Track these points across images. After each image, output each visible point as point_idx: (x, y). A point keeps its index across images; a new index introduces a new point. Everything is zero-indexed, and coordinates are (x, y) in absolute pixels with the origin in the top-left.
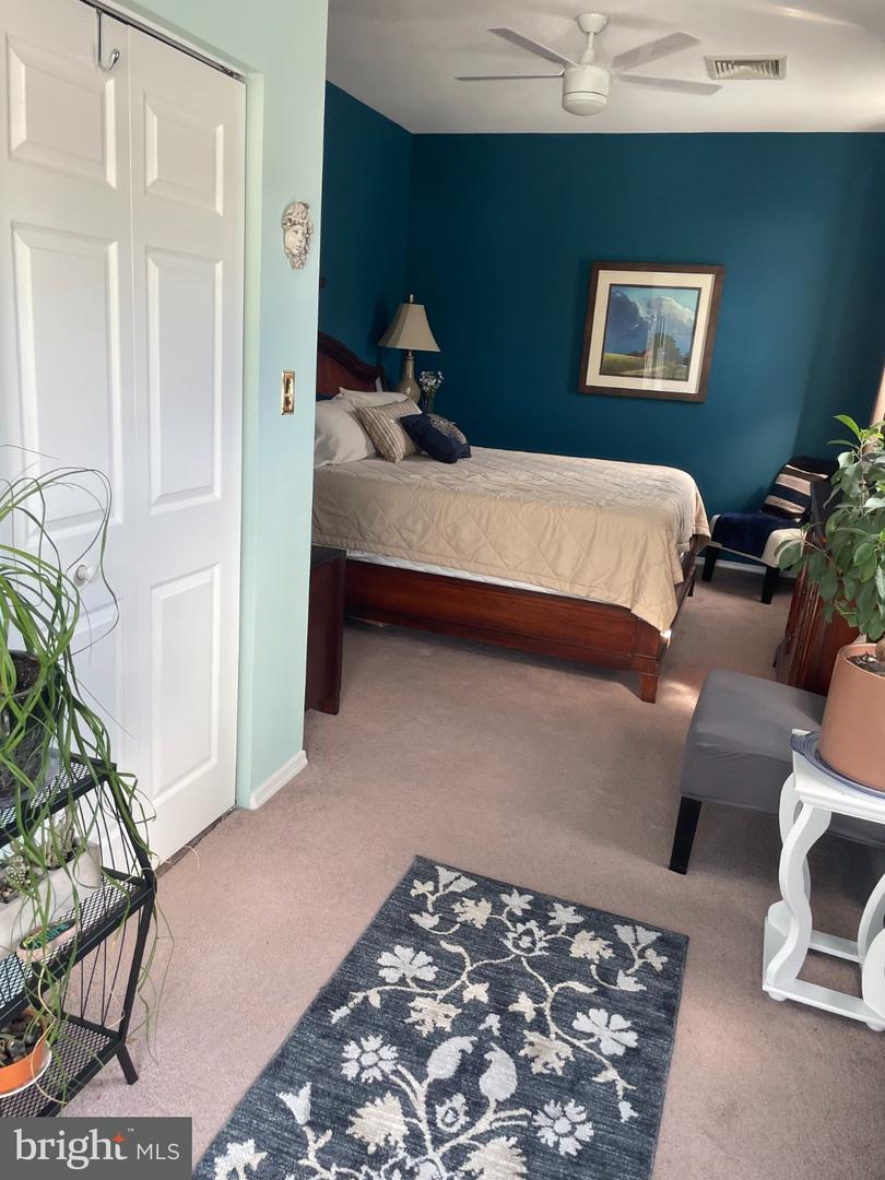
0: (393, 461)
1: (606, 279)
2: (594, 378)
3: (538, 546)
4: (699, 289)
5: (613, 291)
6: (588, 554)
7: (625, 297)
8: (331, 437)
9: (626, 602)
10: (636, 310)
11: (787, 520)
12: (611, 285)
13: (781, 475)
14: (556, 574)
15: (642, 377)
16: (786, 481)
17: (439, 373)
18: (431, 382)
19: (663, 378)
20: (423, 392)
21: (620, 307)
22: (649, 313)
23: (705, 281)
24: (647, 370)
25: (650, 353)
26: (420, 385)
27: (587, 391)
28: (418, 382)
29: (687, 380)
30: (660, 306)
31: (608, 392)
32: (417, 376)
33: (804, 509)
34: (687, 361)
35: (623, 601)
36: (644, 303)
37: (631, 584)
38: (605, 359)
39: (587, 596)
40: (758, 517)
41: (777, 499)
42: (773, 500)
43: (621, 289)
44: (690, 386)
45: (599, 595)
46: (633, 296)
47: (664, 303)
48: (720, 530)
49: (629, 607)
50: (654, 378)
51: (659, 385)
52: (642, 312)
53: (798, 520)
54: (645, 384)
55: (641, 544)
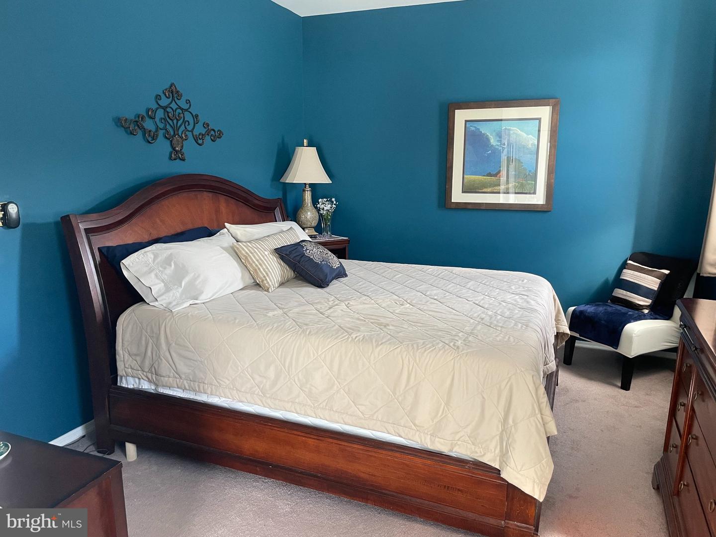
0: (267, 290)
1: (461, 116)
2: (458, 196)
3: (394, 393)
4: (539, 119)
5: (467, 125)
6: (447, 404)
7: (479, 129)
8: (199, 276)
9: (494, 461)
10: (488, 140)
11: (636, 313)
12: (466, 121)
13: (625, 271)
14: (415, 425)
15: (499, 193)
16: (629, 275)
17: (333, 199)
18: (326, 207)
19: (516, 193)
20: (321, 215)
21: (474, 138)
22: (500, 141)
23: (544, 113)
24: (502, 188)
25: (504, 173)
26: (318, 210)
27: (453, 206)
28: (316, 208)
29: (534, 193)
30: (509, 135)
31: (470, 207)
32: (315, 202)
33: (650, 301)
34: (534, 178)
35: (490, 459)
36: (494, 134)
37: (498, 438)
38: (465, 180)
39: (451, 451)
40: (609, 309)
41: (624, 292)
42: (620, 293)
43: (476, 124)
44: (538, 198)
45: (463, 450)
46: (484, 129)
47: (511, 132)
48: (576, 321)
49: (497, 467)
50: (508, 193)
51: (512, 199)
52: (493, 141)
53: (646, 311)
54: (501, 199)
55: (505, 394)
